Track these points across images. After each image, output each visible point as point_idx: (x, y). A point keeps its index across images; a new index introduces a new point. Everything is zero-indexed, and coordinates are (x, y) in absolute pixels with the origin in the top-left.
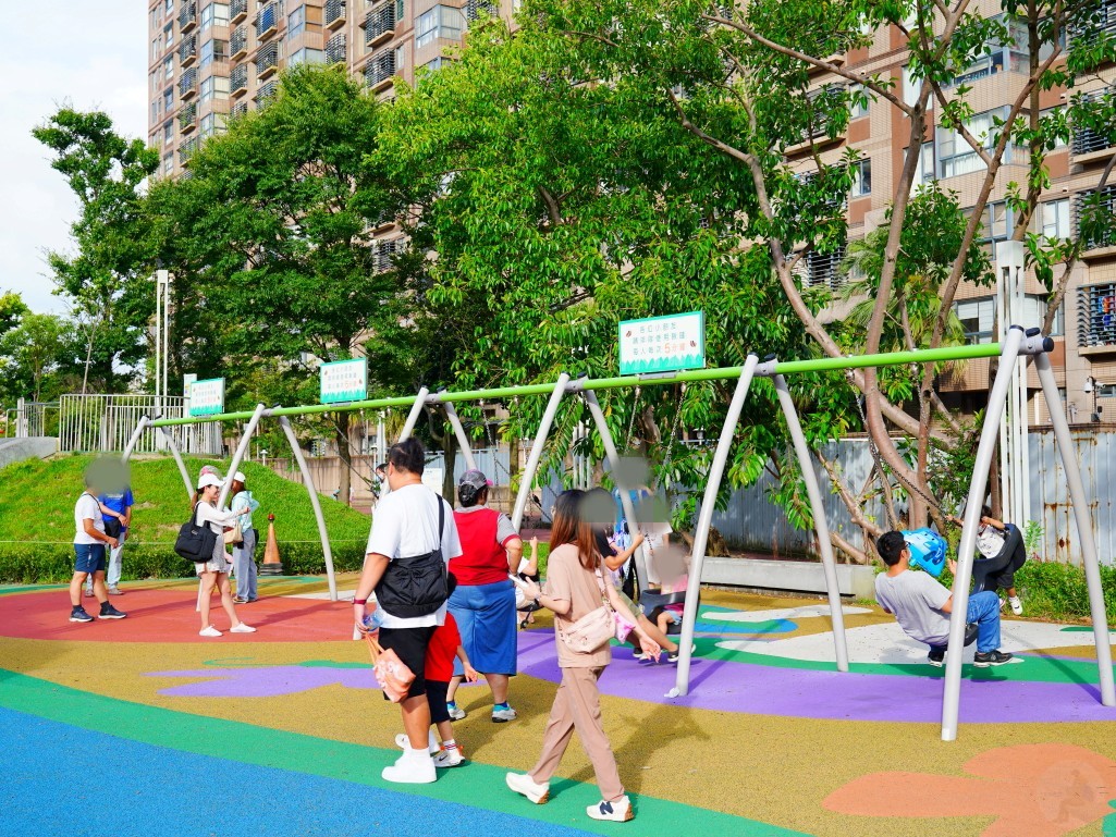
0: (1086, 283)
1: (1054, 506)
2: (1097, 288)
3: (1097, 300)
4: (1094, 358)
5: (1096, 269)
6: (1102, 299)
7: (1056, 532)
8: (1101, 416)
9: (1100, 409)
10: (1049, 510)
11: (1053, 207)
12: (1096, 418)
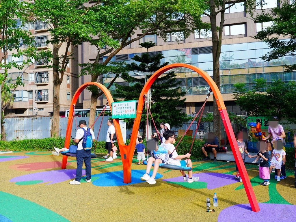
0: (37, 89)
1: (16, 131)
2: (39, 90)
3: (39, 93)
4: (38, 103)
5: (38, 87)
6: (40, 92)
7: (17, 136)
8: (37, 114)
9: (37, 113)
10: (15, 132)
11: (31, 74)
12: (36, 115)
